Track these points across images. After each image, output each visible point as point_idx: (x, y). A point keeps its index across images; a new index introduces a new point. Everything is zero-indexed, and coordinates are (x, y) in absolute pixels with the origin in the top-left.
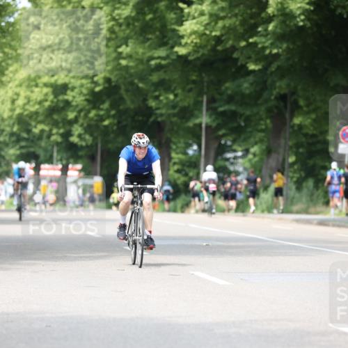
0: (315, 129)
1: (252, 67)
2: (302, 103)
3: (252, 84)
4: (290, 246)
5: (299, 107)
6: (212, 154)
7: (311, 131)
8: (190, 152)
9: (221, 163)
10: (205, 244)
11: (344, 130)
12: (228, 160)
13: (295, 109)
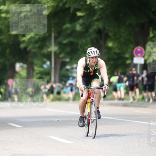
0: (119, 49)
1: (79, 14)
2: (111, 34)
3: (81, 25)
4: (107, 119)
5: (109, 37)
6: (58, 67)
7: (117, 51)
8: (45, 66)
9: (63, 72)
10: (56, 120)
11: (137, 50)
12: (68, 70)
13: (107, 37)
